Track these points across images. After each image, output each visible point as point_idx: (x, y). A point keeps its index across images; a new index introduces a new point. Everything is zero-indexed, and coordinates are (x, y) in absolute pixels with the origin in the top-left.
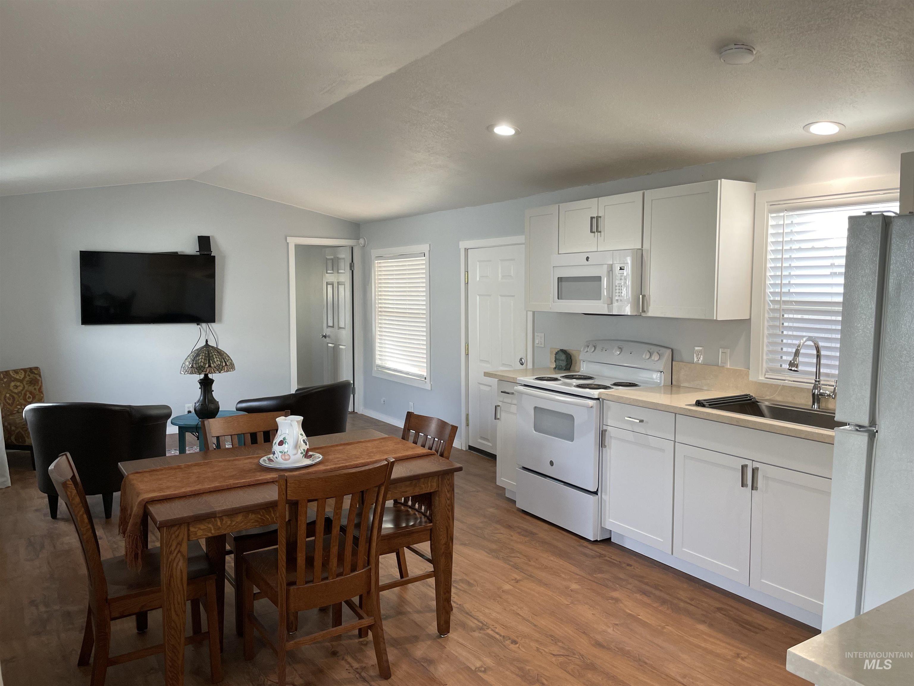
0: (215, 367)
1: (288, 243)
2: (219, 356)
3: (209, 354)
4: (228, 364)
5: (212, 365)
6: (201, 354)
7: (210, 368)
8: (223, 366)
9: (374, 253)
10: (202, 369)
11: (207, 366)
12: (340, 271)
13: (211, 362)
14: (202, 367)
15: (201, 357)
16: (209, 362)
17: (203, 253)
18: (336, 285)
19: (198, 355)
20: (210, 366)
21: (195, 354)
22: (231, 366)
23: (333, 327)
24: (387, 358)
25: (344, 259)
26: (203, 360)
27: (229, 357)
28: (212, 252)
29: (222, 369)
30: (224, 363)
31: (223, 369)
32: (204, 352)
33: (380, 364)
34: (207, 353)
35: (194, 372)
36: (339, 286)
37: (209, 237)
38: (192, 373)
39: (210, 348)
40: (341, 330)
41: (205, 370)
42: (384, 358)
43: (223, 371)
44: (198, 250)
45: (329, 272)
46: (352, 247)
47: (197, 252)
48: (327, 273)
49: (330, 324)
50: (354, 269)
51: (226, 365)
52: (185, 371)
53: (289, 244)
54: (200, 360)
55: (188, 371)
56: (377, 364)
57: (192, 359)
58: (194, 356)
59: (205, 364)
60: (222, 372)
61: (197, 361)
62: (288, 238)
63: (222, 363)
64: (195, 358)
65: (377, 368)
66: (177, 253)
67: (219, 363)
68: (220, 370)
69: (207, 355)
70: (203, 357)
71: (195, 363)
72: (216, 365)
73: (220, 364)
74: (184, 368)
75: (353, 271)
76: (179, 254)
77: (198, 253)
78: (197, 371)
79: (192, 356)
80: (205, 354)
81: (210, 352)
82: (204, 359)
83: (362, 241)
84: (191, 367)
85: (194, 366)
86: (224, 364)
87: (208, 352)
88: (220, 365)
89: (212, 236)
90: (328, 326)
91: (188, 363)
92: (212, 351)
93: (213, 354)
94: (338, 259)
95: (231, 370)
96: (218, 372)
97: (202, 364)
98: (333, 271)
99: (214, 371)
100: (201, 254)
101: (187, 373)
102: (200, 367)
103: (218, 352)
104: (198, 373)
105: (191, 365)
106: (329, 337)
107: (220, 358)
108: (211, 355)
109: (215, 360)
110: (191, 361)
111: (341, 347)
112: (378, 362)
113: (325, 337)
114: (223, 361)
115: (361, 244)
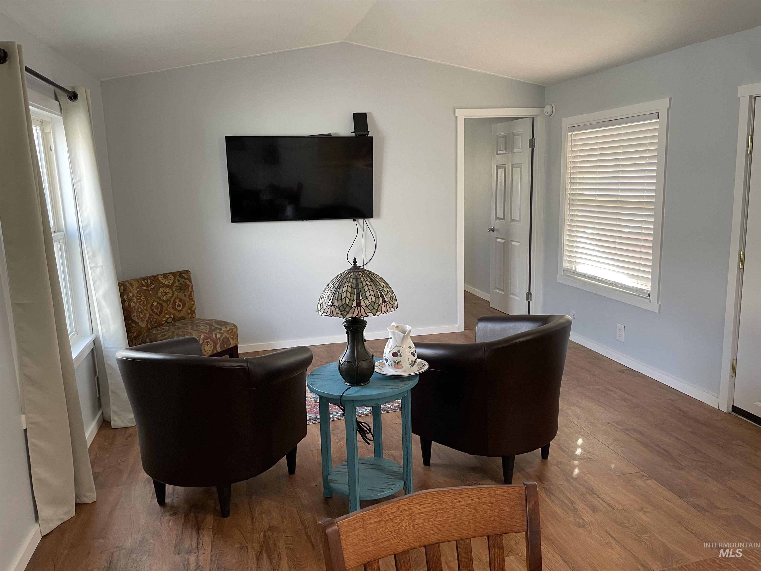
0: (367, 307)
1: (456, 117)
2: (374, 288)
3: (357, 284)
4: (387, 300)
5: (362, 303)
6: (346, 284)
7: (359, 308)
8: (379, 305)
9: (566, 122)
10: (347, 310)
11: (355, 304)
12: (515, 151)
13: (361, 298)
14: (347, 305)
15: (345, 289)
16: (358, 298)
17: (359, 133)
18: (509, 168)
19: (341, 286)
20: (359, 305)
21: (338, 284)
22: (392, 303)
23: (503, 219)
24: (578, 260)
25: (522, 134)
26: (348, 295)
27: (388, 286)
28: (369, 132)
29: (377, 309)
30: (381, 299)
31: (380, 308)
32: (351, 280)
33: (569, 268)
34: (354, 281)
35: (335, 314)
36: (513, 169)
37: (365, 114)
38: (332, 315)
39: (360, 273)
40: (514, 223)
41: (351, 311)
42: (574, 260)
43: (380, 312)
44: (354, 131)
45: (499, 152)
46: (533, 118)
47: (352, 132)
48: (497, 154)
49: (500, 215)
50: (534, 147)
51: (384, 302)
52: (322, 310)
53: (458, 118)
54: (345, 293)
55: (326, 311)
56: (564, 267)
57: (333, 291)
58: (336, 287)
59: (351, 301)
60: (378, 314)
61: (340, 295)
62: (456, 110)
63: (377, 300)
64: (336, 290)
65: (564, 273)
66: (330, 135)
67: (373, 299)
68: (374, 311)
69: (354, 286)
70: (349, 289)
71: (337, 299)
72: (368, 303)
73: (375, 300)
74: (322, 305)
75: (533, 150)
76: (333, 136)
77: (354, 134)
78: (340, 312)
79: (333, 287)
80: (352, 283)
81: (359, 280)
82: (351, 293)
83: (548, 109)
84: (331, 305)
85: (336, 303)
86: (381, 301)
87: (357, 280)
88: (375, 303)
89: (370, 113)
90: (497, 218)
91: (327, 297)
92: (362, 279)
93: (364, 283)
94: (514, 135)
95: (392, 309)
96: (371, 314)
97: (347, 300)
98: (506, 151)
99: (366, 313)
100: (356, 135)
101: (325, 314)
102: (345, 306)
103: (372, 280)
104: (341, 316)
105: (331, 301)
106: (498, 230)
107: (375, 290)
108: (360, 285)
109: (368, 294)
110: (331, 295)
111: (513, 243)
112: (566, 265)
113: (493, 230)
114: (380, 296)
115: (546, 113)
